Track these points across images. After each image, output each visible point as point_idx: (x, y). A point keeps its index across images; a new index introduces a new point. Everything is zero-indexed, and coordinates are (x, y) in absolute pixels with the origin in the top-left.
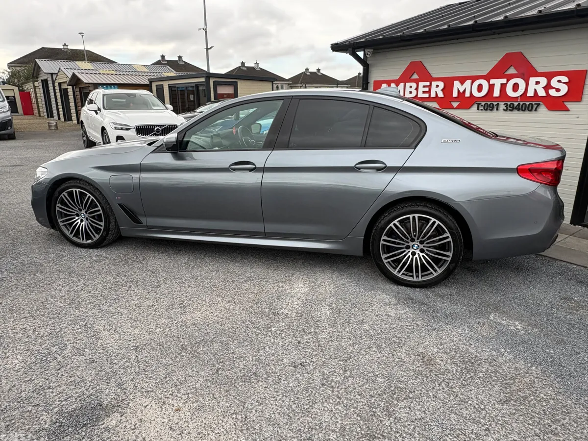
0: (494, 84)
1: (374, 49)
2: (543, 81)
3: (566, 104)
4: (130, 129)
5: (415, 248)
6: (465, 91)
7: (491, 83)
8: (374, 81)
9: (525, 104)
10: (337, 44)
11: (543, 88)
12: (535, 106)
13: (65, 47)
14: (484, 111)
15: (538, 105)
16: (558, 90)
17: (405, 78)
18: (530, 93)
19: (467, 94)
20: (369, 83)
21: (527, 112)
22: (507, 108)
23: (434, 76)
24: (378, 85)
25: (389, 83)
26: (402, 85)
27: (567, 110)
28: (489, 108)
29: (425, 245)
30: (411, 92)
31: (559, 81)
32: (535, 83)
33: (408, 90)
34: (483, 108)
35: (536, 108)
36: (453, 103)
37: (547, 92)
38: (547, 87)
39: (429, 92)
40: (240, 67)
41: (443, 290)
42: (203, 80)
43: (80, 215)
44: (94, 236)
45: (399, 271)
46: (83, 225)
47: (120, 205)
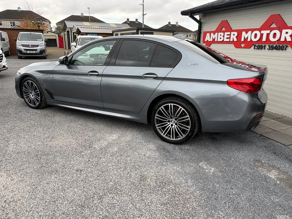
0: (263, 34)
2: (290, 32)
5: (173, 122)
6: (247, 38)
7: (261, 33)
8: (204, 32)
9: (280, 46)
10: (184, 11)
11: (290, 36)
13: (82, 15)
14: (258, 50)
15: (287, 46)
17: (219, 30)
18: (282, 39)
19: (249, 40)
20: (201, 33)
22: (270, 48)
25: (210, 33)
26: (216, 34)
28: (260, 48)
29: (177, 121)
30: (221, 38)
32: (285, 33)
33: (219, 37)
34: (257, 48)
35: (286, 48)
36: (241, 45)
39: (229, 38)
40: (168, 24)
41: (186, 147)
42: (135, 31)
43: (32, 93)
44: (37, 104)
46: (33, 98)
47: (45, 89)
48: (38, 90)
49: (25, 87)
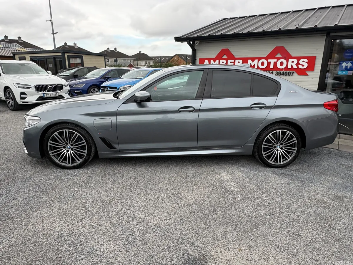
0: (270, 62)
1: (200, 41)
2: (296, 61)
3: (307, 72)
4: (31, 87)
5: (278, 147)
6: (254, 65)
8: (200, 59)
9: (287, 72)
10: (179, 37)
11: (296, 64)
12: (292, 73)
15: (293, 72)
16: (303, 66)
17: (219, 57)
18: (289, 67)
19: (256, 67)
20: (196, 59)
21: (288, 76)
22: (277, 74)
23: (236, 57)
24: (202, 61)
25: (209, 60)
26: (217, 61)
27: (307, 75)
29: (283, 145)
31: (303, 61)
32: (291, 62)
37: (298, 66)
38: (298, 64)
40: (64, 46)
42: (60, 54)
43: (66, 147)
44: (79, 160)
45: (271, 161)
46: (69, 153)
47: (101, 138)
48: (84, 141)
49: (54, 140)
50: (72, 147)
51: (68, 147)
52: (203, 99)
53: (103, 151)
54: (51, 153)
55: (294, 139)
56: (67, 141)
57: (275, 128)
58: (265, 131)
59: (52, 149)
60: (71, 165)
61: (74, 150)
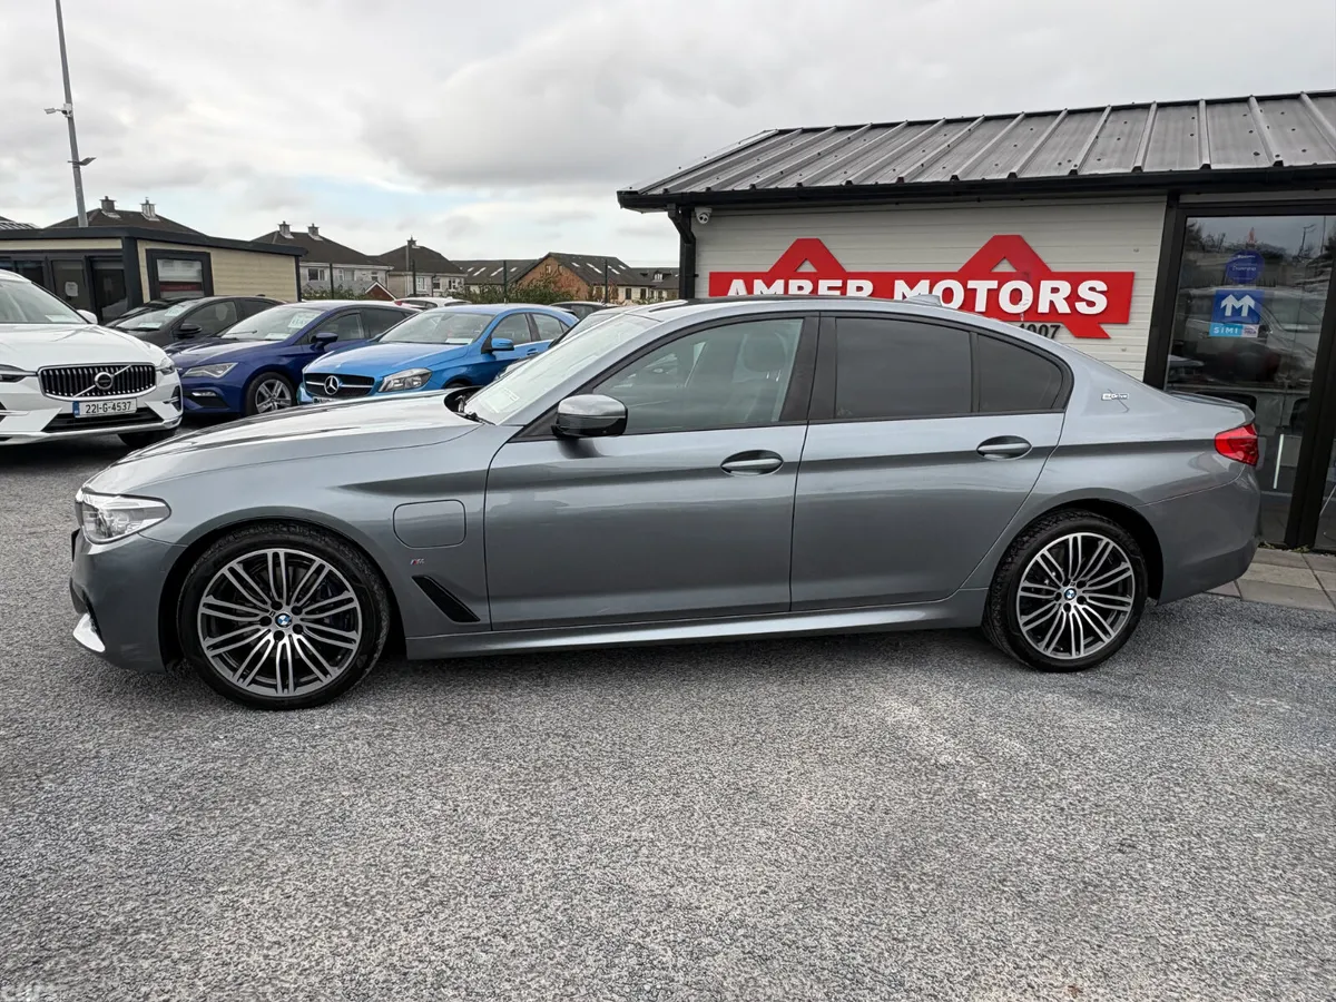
0: (975, 290)
1: (714, 210)
2: (1065, 288)
3: (1104, 327)
4: (24, 377)
5: (1069, 597)
7: (969, 287)
8: (711, 274)
9: (1034, 327)
10: (636, 192)
11: (1065, 299)
12: (1051, 331)
15: (1058, 327)
16: (1091, 304)
17: (785, 269)
18: (1043, 308)
20: (697, 276)
23: (849, 269)
24: (720, 285)
25: (749, 279)
26: (779, 282)
27: (1105, 336)
31: (1092, 289)
32: (1050, 290)
35: (1055, 333)
37: (1072, 307)
38: (1073, 298)
40: (99, 210)
42: (117, 245)
43: (273, 619)
44: (325, 673)
45: (1048, 646)
46: (284, 646)
47: (419, 580)
48: (351, 594)
49: (225, 591)
50: (296, 620)
51: (282, 618)
52: (808, 424)
53: (427, 632)
54: (208, 648)
55: (1123, 566)
56: (280, 596)
57: (1062, 525)
58: (1025, 539)
59: (214, 628)
60: (291, 692)
61: (306, 630)
